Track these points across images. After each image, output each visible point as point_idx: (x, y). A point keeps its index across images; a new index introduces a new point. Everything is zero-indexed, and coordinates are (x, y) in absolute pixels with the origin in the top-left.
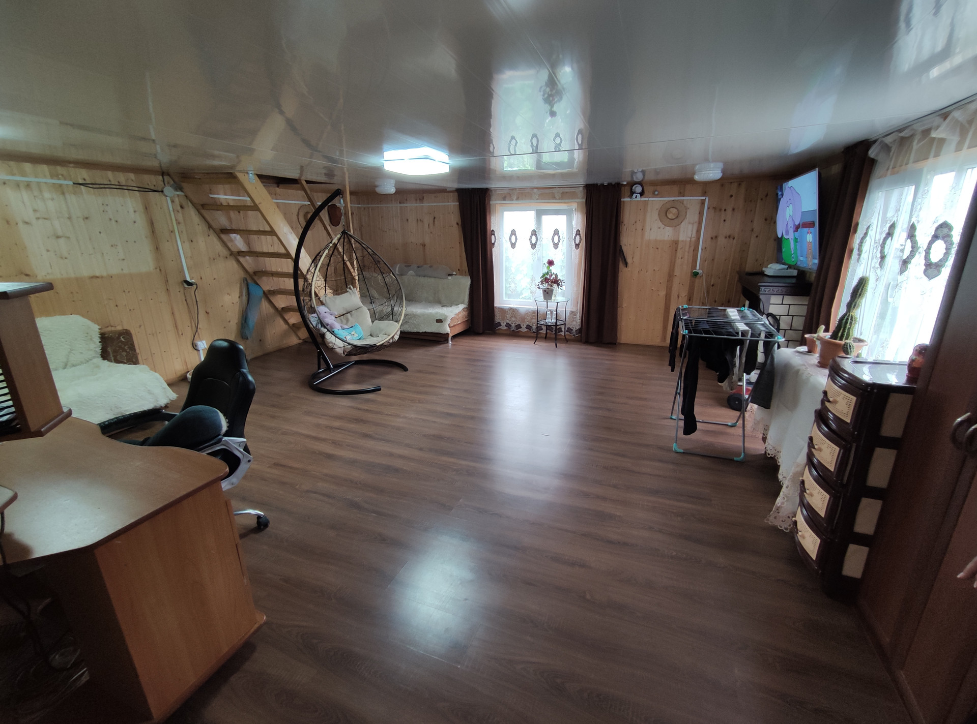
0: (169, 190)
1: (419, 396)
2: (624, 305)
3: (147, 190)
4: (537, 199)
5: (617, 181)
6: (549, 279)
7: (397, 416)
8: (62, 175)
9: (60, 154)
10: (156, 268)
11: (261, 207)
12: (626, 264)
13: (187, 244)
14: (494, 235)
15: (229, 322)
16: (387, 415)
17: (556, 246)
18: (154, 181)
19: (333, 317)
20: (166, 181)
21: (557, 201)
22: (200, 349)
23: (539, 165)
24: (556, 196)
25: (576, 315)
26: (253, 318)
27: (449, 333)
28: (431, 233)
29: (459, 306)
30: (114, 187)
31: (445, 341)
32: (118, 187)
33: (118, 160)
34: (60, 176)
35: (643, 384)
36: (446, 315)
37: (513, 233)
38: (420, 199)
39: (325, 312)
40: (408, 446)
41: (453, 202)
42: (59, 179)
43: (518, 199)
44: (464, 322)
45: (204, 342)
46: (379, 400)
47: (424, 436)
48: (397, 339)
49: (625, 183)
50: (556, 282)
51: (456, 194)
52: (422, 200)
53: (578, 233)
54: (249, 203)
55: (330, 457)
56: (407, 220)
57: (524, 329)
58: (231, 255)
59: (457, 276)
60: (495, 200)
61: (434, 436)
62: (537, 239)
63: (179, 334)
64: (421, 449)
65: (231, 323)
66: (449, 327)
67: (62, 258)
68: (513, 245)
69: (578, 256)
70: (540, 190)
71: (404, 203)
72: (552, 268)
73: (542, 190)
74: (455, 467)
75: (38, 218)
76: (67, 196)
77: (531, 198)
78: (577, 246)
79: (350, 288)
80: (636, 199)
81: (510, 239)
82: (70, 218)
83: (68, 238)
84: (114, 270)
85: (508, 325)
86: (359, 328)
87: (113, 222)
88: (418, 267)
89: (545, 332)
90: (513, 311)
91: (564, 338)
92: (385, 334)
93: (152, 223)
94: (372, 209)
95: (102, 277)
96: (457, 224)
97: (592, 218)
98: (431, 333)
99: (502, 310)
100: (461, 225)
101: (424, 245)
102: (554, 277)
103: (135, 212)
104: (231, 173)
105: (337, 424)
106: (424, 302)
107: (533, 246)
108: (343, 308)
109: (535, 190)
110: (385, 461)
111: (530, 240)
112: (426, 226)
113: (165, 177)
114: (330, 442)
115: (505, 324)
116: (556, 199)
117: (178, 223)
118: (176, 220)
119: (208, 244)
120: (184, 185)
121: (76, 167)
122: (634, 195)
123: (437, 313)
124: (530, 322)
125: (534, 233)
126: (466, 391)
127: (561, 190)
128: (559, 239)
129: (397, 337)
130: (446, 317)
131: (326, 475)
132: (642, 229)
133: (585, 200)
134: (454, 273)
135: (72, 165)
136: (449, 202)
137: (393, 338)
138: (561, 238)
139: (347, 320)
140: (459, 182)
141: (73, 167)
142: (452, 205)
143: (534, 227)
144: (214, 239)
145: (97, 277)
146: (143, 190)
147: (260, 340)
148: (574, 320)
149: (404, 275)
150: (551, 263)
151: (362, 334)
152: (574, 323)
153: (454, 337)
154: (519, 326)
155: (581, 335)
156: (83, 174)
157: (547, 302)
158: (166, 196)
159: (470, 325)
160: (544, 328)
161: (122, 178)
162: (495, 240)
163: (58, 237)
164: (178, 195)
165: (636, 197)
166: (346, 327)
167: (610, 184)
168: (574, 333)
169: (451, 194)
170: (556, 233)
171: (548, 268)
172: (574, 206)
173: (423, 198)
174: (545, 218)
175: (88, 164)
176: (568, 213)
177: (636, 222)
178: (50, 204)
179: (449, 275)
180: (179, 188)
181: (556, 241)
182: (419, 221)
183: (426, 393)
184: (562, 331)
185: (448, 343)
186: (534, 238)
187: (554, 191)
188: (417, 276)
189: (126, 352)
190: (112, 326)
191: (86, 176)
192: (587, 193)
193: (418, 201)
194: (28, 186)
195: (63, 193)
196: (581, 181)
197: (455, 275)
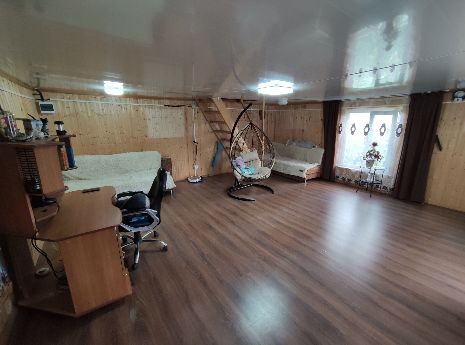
0: (194, 106)
1: (271, 209)
2: (435, 177)
3: (187, 106)
4: (373, 105)
5: (439, 89)
6: (372, 154)
7: (253, 216)
8: (162, 103)
9: (162, 96)
10: (185, 136)
11: (221, 112)
12: (440, 149)
13: (197, 127)
14: (342, 126)
15: (208, 159)
16: (249, 214)
17: (382, 134)
18: (189, 103)
19: (243, 162)
20: (194, 103)
21: (387, 106)
22: (195, 168)
23: (377, 83)
24: (387, 102)
25: (391, 179)
26: (218, 158)
27: (305, 177)
28: (308, 124)
29: (315, 164)
30: (176, 106)
31: (303, 181)
32: (178, 106)
33: (179, 96)
34: (161, 103)
35: (429, 239)
36: (305, 168)
37: (354, 125)
38: (304, 107)
39: (240, 160)
40: (247, 233)
41: (321, 108)
42: (161, 104)
43: (359, 105)
44: (317, 173)
45: (197, 166)
46: (250, 206)
47: (258, 230)
48: (267, 177)
49: (447, 91)
50: (377, 156)
51: (323, 104)
52: (305, 107)
53: (401, 126)
54: (217, 110)
55: (211, 227)
56: (297, 118)
57: (353, 182)
58: (213, 131)
59: (318, 148)
60: (345, 107)
61: (262, 232)
62: (369, 130)
63: (189, 162)
64: (251, 237)
65: (209, 159)
66: (306, 174)
67: (157, 131)
68: (353, 133)
69: (398, 142)
70: (375, 100)
71: (296, 109)
72: (376, 148)
73: (377, 100)
74: (260, 253)
75: (153, 118)
76: (162, 110)
77: (369, 105)
78: (398, 135)
79: (254, 150)
80: (458, 102)
81: (351, 129)
82: (161, 117)
83: (160, 124)
84: (171, 136)
85: (343, 178)
86: (253, 169)
87: (174, 118)
88: (298, 142)
89: (367, 186)
90: (348, 170)
91: (379, 191)
92: (263, 174)
93: (186, 119)
94: (281, 112)
95: (167, 138)
96: (322, 120)
97: (413, 115)
98: (296, 176)
99: (341, 169)
100: (324, 120)
101: (303, 131)
102: (376, 153)
103: (181, 115)
104: (211, 98)
105: (225, 213)
106: (298, 160)
107: (366, 134)
108: (249, 158)
109: (372, 100)
110: (230, 237)
111: (364, 130)
112: (305, 121)
113: (194, 101)
114: (216, 221)
115: (342, 177)
116: (387, 105)
117: (195, 119)
118: (195, 118)
119: (205, 127)
120: (199, 104)
121: (167, 100)
122: (456, 99)
123: (301, 166)
124: (358, 179)
125: (368, 126)
126: (296, 211)
127: (391, 99)
128: (385, 130)
129: (268, 176)
130: (305, 169)
131: (203, 236)
132: (461, 124)
133: (409, 105)
134: (317, 146)
135: (165, 99)
136: (318, 108)
137: (265, 176)
138: (386, 129)
139: (250, 164)
140: (324, 98)
141: (166, 100)
142: (320, 110)
143: (368, 122)
144: (207, 125)
145: (166, 138)
146: (186, 106)
147: (220, 168)
148: (389, 182)
149: (291, 145)
150: (375, 145)
151: (254, 172)
152: (389, 184)
153: (308, 180)
154: (350, 180)
155: (393, 192)
156: (168, 102)
157: (370, 169)
158: (193, 109)
159: (321, 175)
160: (367, 184)
161: (179, 102)
162: (342, 129)
163: (157, 124)
164: (197, 108)
165: (458, 100)
166: (248, 167)
167: (433, 93)
168: (388, 190)
169: (320, 104)
170: (383, 126)
171: (373, 147)
172: (401, 108)
173: (306, 106)
174: (376, 117)
175: (169, 98)
176: (395, 114)
177: (455, 119)
178: (157, 113)
179: (314, 147)
180: (198, 105)
181: (383, 131)
182: (302, 118)
183: (274, 208)
184: (379, 188)
185: (304, 183)
186: (367, 129)
187: (385, 100)
188: (297, 146)
189: (169, 166)
190: (167, 156)
191: (168, 103)
192: (411, 100)
193: (303, 108)
194: (152, 107)
195: (161, 109)
196: (408, 92)
197: (317, 147)
